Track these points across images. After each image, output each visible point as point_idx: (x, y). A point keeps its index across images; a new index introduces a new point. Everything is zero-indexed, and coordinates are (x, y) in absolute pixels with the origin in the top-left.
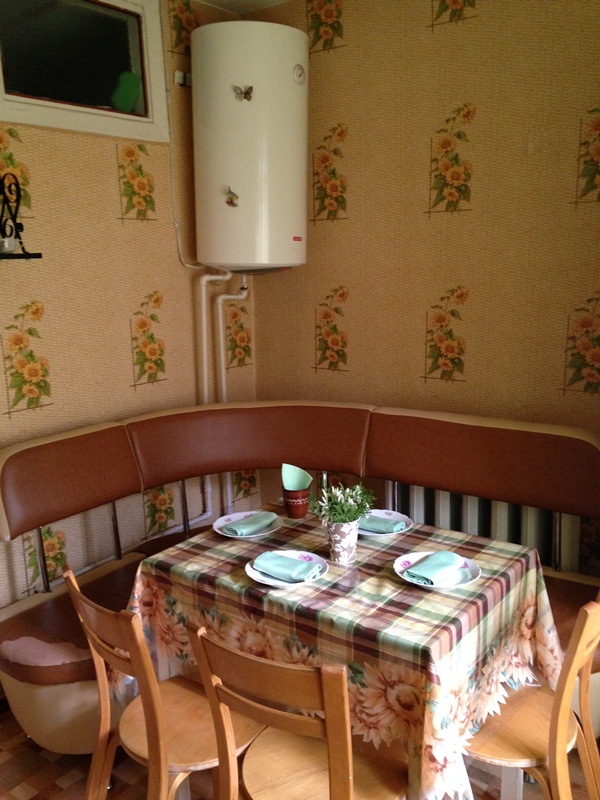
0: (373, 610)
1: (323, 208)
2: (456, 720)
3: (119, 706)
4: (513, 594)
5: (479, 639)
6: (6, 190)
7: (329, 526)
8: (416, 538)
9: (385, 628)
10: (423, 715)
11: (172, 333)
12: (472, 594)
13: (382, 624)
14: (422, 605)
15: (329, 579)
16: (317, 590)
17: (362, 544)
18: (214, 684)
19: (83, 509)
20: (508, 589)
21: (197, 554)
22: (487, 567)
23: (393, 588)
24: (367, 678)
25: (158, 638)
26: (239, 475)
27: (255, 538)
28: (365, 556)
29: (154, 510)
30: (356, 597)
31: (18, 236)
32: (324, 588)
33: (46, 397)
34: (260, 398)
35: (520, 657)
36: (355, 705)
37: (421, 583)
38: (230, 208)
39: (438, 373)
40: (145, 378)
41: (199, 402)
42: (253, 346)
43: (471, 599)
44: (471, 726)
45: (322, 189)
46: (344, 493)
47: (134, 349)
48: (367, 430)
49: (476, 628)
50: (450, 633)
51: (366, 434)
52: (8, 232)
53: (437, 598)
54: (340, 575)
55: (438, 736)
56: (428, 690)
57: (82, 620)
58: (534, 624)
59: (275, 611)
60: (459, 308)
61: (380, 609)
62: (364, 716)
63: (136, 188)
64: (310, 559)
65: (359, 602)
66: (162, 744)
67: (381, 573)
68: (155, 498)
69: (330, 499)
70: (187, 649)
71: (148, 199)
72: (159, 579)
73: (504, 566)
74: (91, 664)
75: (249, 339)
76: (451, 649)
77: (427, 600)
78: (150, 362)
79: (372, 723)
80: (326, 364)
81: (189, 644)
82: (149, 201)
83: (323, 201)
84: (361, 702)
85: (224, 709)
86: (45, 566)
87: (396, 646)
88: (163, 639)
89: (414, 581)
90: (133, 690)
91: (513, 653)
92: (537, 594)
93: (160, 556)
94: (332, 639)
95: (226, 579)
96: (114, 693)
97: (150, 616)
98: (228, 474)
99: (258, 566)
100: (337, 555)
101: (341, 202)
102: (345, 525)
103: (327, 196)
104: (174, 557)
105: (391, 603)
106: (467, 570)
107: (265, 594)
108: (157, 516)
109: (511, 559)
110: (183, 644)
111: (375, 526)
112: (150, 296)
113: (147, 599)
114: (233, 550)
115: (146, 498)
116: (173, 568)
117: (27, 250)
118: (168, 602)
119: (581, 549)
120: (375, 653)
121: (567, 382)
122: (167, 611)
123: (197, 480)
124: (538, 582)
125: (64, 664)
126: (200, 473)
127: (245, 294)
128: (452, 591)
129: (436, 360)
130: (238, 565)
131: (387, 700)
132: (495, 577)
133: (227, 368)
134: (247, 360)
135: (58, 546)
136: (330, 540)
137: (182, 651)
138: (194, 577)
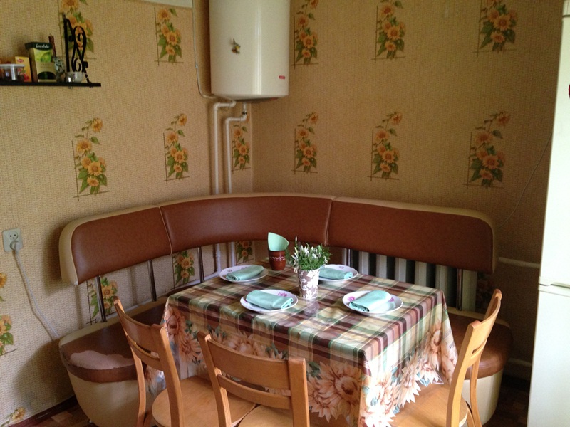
0: (328, 327)
1: (300, 56)
2: (383, 403)
3: (151, 396)
4: (425, 320)
5: (400, 348)
6: (76, 39)
7: (299, 273)
8: (359, 283)
9: (334, 338)
10: (359, 397)
11: (193, 144)
12: (396, 318)
13: (333, 336)
14: (361, 324)
15: (298, 308)
16: (289, 315)
17: (322, 286)
18: (216, 374)
19: (129, 264)
20: (421, 316)
21: (208, 293)
22: (407, 301)
23: (342, 314)
24: (322, 373)
25: (180, 349)
26: (240, 246)
27: (248, 283)
28: (323, 295)
29: (180, 269)
30: (316, 319)
31: (84, 71)
32: (294, 314)
33: (104, 186)
34: (255, 191)
35: (429, 364)
36: (314, 392)
37: (360, 310)
38: (234, 54)
39: (380, 174)
40: (174, 175)
41: (212, 192)
42: (251, 155)
43: (395, 321)
44: (393, 408)
45: (300, 43)
46: (309, 250)
47: (166, 154)
48: (329, 214)
49: (398, 340)
50: (379, 342)
51: (329, 216)
52: (77, 68)
53: (372, 320)
54: (306, 306)
55: (369, 411)
56: (363, 379)
57: (127, 334)
58: (441, 342)
59: (260, 329)
60: (395, 127)
61: (332, 327)
62: (320, 399)
63: (168, 40)
64: (286, 295)
65: (319, 323)
66: (180, 417)
67: (334, 305)
68: (181, 260)
69: (299, 255)
70: (200, 356)
71: (177, 48)
72: (180, 308)
73: (419, 301)
74: (134, 368)
75: (248, 150)
76: (379, 353)
77: (364, 321)
78: (177, 165)
79: (325, 404)
80: (302, 168)
81: (201, 354)
82: (178, 49)
83: (301, 52)
84: (317, 390)
85: (223, 392)
86: (103, 305)
87: (342, 350)
88: (183, 350)
89: (357, 309)
90: (162, 386)
91: (425, 362)
92: (442, 321)
93: (182, 294)
94: (298, 346)
95: (227, 308)
96: (149, 387)
97: (175, 335)
98: (233, 244)
99: (249, 299)
100: (304, 293)
101: (314, 52)
102: (310, 272)
103: (303, 47)
104: (192, 294)
105: (340, 323)
106: (393, 302)
107: (253, 318)
108: (182, 273)
109: (424, 297)
110: (197, 353)
111: (332, 275)
112: (178, 117)
113: (172, 323)
114: (233, 290)
115: (174, 260)
116: (190, 301)
117: (90, 80)
118: (187, 324)
119: (477, 296)
120: (327, 356)
121: (470, 179)
122: (186, 331)
123: (210, 248)
124: (443, 313)
125: (114, 368)
126: (212, 242)
127: (245, 117)
128: (383, 316)
129: (379, 165)
130: (235, 299)
131: (335, 387)
132: (412, 308)
133: (233, 171)
134: (247, 165)
135: (112, 291)
136: (300, 283)
137: (196, 358)
138: (205, 307)
